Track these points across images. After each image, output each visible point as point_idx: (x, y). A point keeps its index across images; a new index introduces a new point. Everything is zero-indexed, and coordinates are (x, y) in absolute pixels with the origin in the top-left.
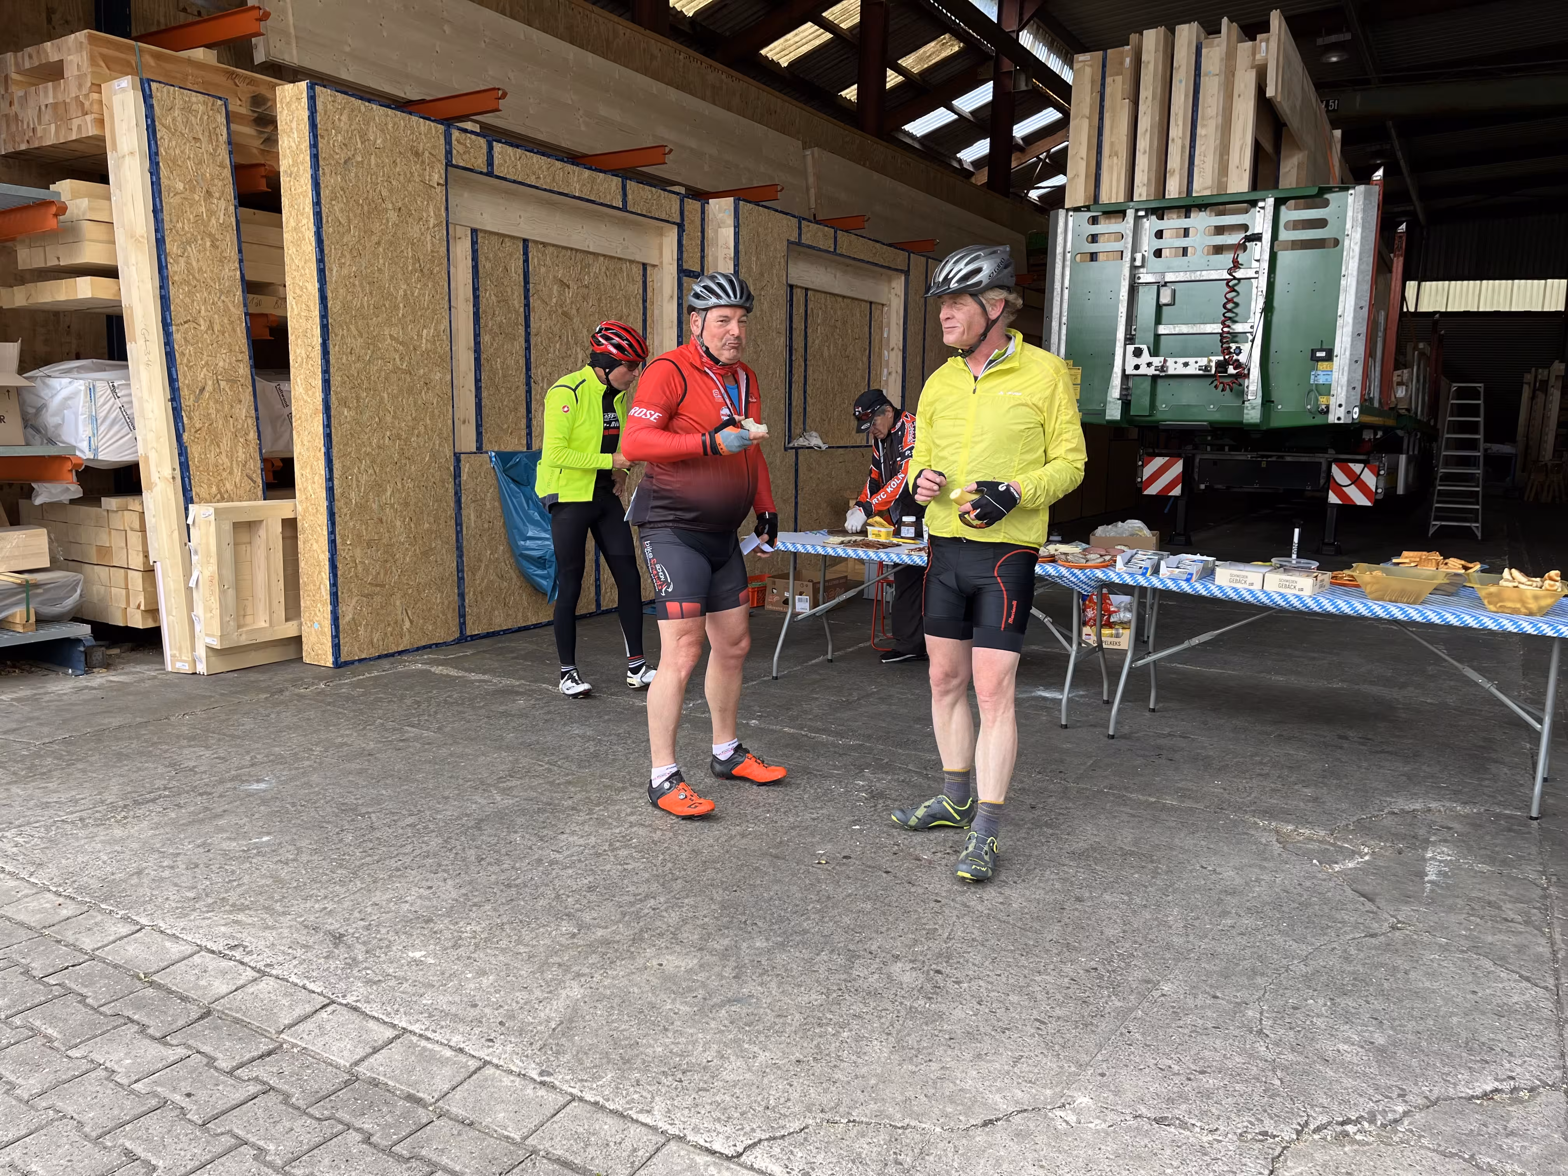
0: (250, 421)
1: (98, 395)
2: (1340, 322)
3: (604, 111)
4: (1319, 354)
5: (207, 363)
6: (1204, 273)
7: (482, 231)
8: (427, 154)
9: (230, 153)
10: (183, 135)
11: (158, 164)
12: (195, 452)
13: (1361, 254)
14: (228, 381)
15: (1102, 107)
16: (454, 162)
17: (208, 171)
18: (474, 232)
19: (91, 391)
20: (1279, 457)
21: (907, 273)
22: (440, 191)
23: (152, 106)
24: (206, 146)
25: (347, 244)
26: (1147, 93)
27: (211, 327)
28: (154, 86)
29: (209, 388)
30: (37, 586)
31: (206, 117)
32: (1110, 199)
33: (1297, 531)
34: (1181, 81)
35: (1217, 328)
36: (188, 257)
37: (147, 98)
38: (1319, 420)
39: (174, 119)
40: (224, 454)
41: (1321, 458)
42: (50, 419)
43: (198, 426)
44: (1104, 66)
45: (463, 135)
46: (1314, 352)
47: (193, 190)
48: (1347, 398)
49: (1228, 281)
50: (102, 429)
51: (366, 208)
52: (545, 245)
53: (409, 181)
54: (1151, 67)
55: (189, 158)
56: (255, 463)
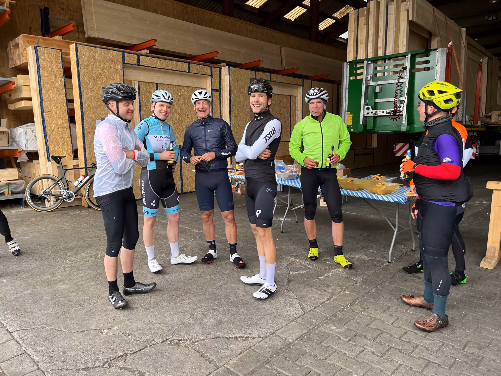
0: (69, 138)
1: (28, 132)
3: (203, 42)
5: (55, 123)
6: (390, 81)
7: (141, 82)
8: (116, 60)
9: (62, 64)
10: (47, 60)
11: (39, 69)
12: (51, 148)
13: (440, 72)
14: (61, 127)
15: (358, 28)
16: (126, 62)
17: (55, 70)
18: (139, 82)
19: (26, 131)
21: (303, 86)
22: (121, 71)
23: (38, 53)
24: (54, 63)
25: (89, 88)
26: (371, 22)
27: (56, 112)
28: (38, 48)
29: (56, 129)
30: (11, 184)
31: (54, 55)
32: (360, 58)
34: (382, 17)
35: (393, 99)
36: (49, 94)
37: (36, 51)
39: (45, 57)
40: (60, 148)
42: (17, 139)
43: (52, 140)
44: (358, 14)
45: (129, 55)
47: (50, 76)
49: (397, 83)
50: (29, 142)
51: (95, 78)
52: (164, 84)
53: (110, 69)
54: (373, 13)
55: (49, 67)
56: (70, 150)
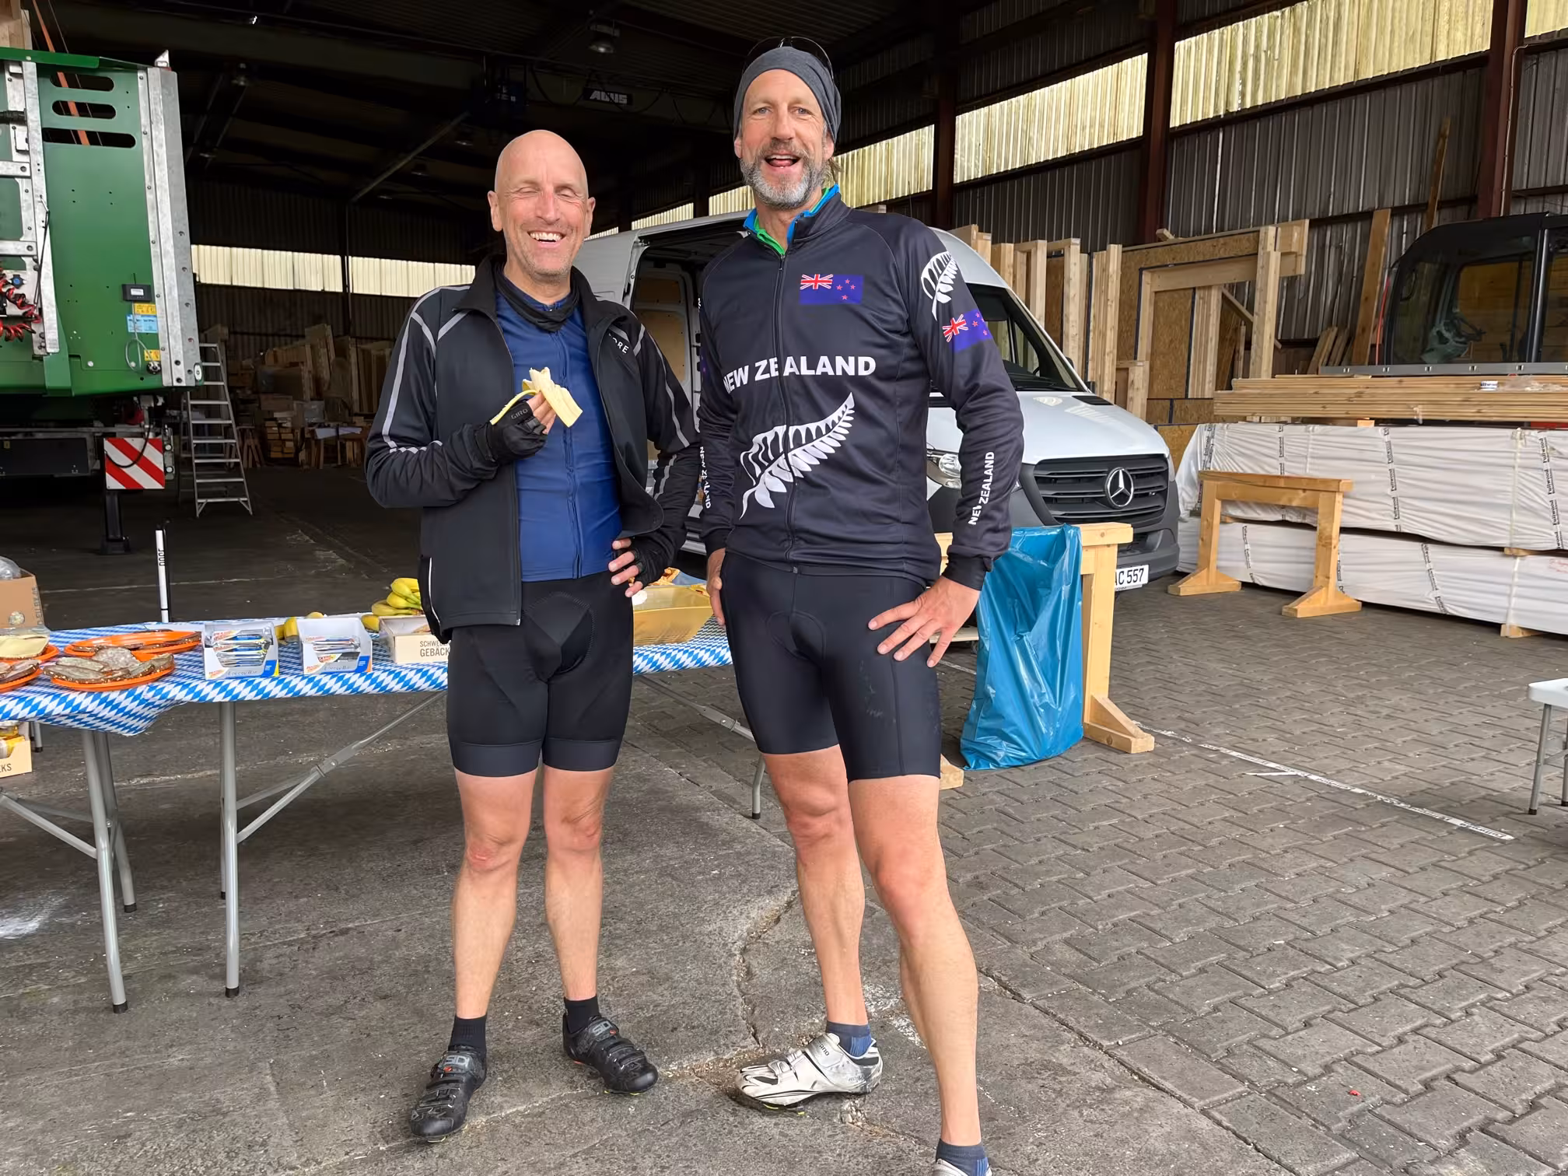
2: (154, 250)
4: (134, 292)
13: (169, 160)
20: (26, 434)
33: (159, 534)
38: (149, 383)
41: (85, 433)
46: (125, 289)
48: (184, 353)
